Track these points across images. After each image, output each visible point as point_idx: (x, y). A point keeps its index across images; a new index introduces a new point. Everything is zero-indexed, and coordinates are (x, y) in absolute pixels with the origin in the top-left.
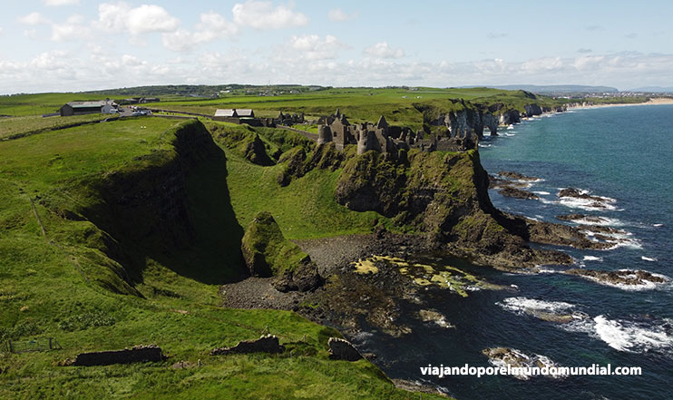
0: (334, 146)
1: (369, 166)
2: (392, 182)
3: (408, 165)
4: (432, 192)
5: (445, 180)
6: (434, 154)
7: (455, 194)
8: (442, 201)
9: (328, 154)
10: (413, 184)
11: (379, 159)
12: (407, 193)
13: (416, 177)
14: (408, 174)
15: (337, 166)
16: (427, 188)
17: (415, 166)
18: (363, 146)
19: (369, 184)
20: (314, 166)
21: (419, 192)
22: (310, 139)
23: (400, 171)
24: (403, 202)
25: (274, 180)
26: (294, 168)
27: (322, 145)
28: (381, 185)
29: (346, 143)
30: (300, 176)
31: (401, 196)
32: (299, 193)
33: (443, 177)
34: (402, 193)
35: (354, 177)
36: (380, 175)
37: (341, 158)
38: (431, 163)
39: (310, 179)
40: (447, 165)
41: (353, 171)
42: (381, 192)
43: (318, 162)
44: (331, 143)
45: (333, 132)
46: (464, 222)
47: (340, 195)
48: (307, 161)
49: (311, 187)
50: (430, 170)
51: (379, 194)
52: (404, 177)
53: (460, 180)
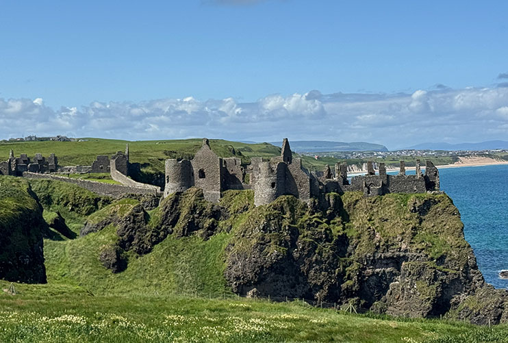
0: (202, 195)
1: (286, 223)
2: (327, 249)
3: (346, 218)
4: (397, 261)
5: (417, 238)
6: (387, 198)
7: (441, 260)
8: (420, 274)
9: (193, 210)
10: (361, 250)
11: (299, 211)
12: (355, 266)
13: (365, 237)
14: (351, 233)
15: (212, 228)
16: (389, 254)
17: (359, 220)
18: (269, 190)
19: (289, 254)
20: (167, 232)
21: (374, 263)
22: (103, 195)
23: (337, 230)
24: (349, 283)
25: (95, 260)
26: (131, 239)
27: (178, 194)
28: (308, 255)
29: (224, 187)
30: (143, 251)
31: (344, 272)
32: (155, 281)
33: (414, 235)
34: (345, 267)
35: (262, 244)
36: (305, 238)
37: (216, 214)
38: (387, 212)
39: (166, 254)
40: (416, 215)
41: (258, 233)
42: (311, 267)
43: (174, 223)
44: (194, 189)
45: (196, 170)
46: (461, 306)
47: (238, 278)
48: (153, 223)
49: (174, 268)
50: (388, 225)
51: (308, 272)
52: (343, 241)
53: (441, 237)
